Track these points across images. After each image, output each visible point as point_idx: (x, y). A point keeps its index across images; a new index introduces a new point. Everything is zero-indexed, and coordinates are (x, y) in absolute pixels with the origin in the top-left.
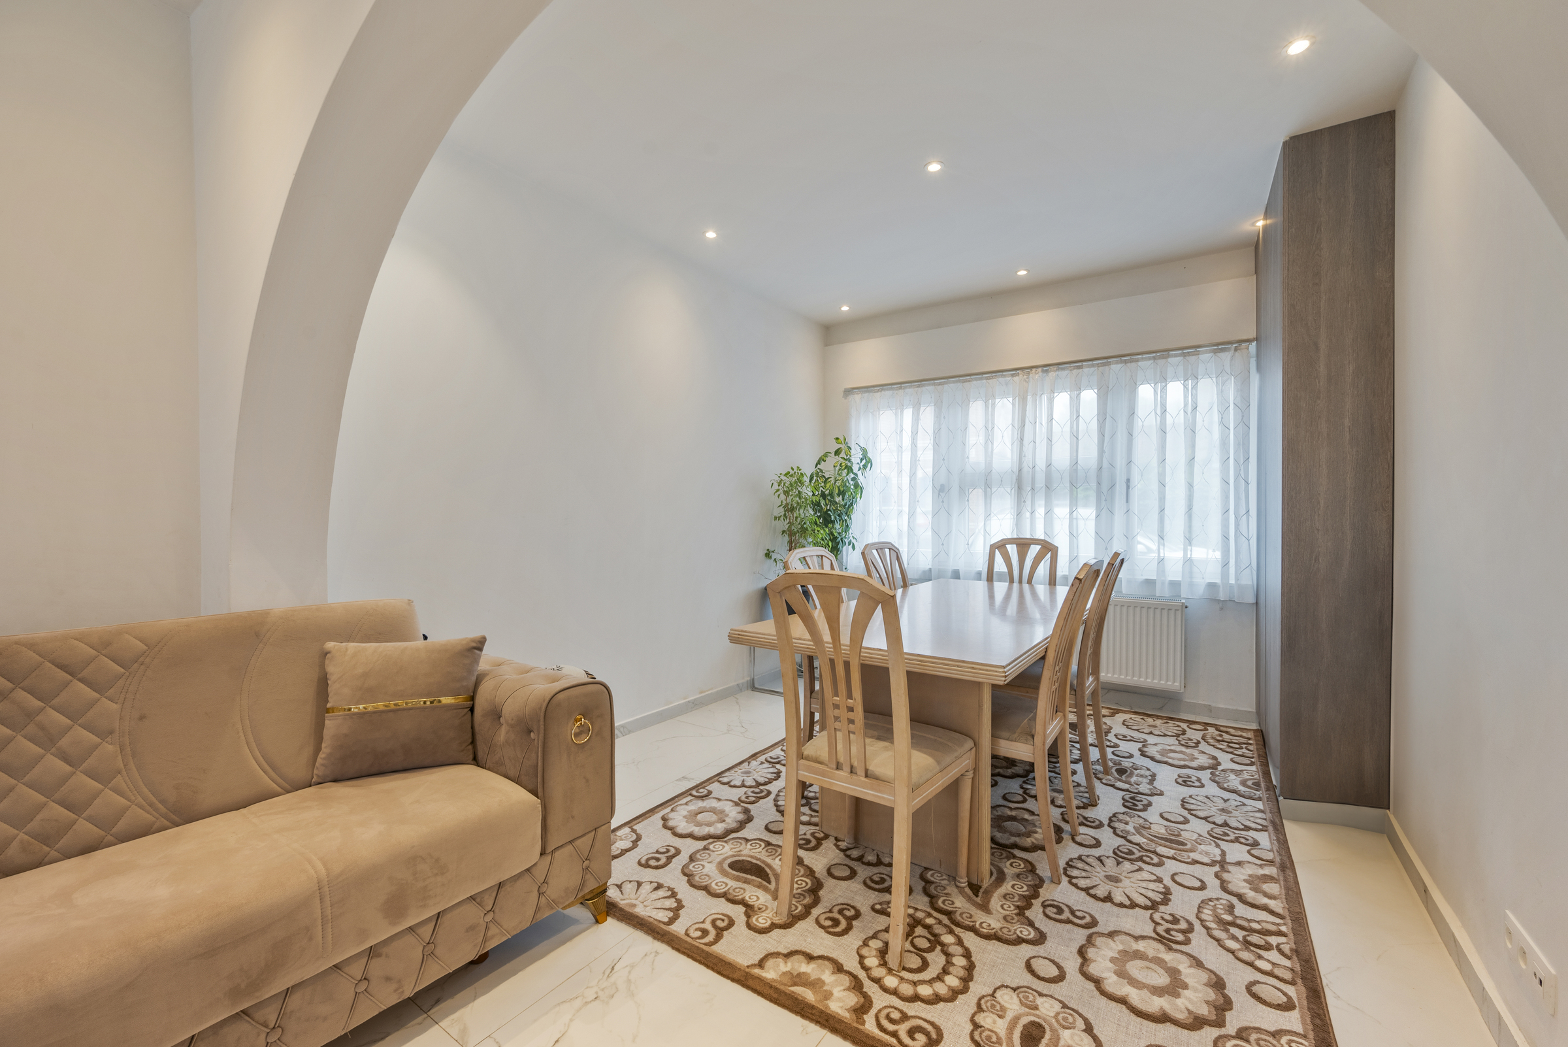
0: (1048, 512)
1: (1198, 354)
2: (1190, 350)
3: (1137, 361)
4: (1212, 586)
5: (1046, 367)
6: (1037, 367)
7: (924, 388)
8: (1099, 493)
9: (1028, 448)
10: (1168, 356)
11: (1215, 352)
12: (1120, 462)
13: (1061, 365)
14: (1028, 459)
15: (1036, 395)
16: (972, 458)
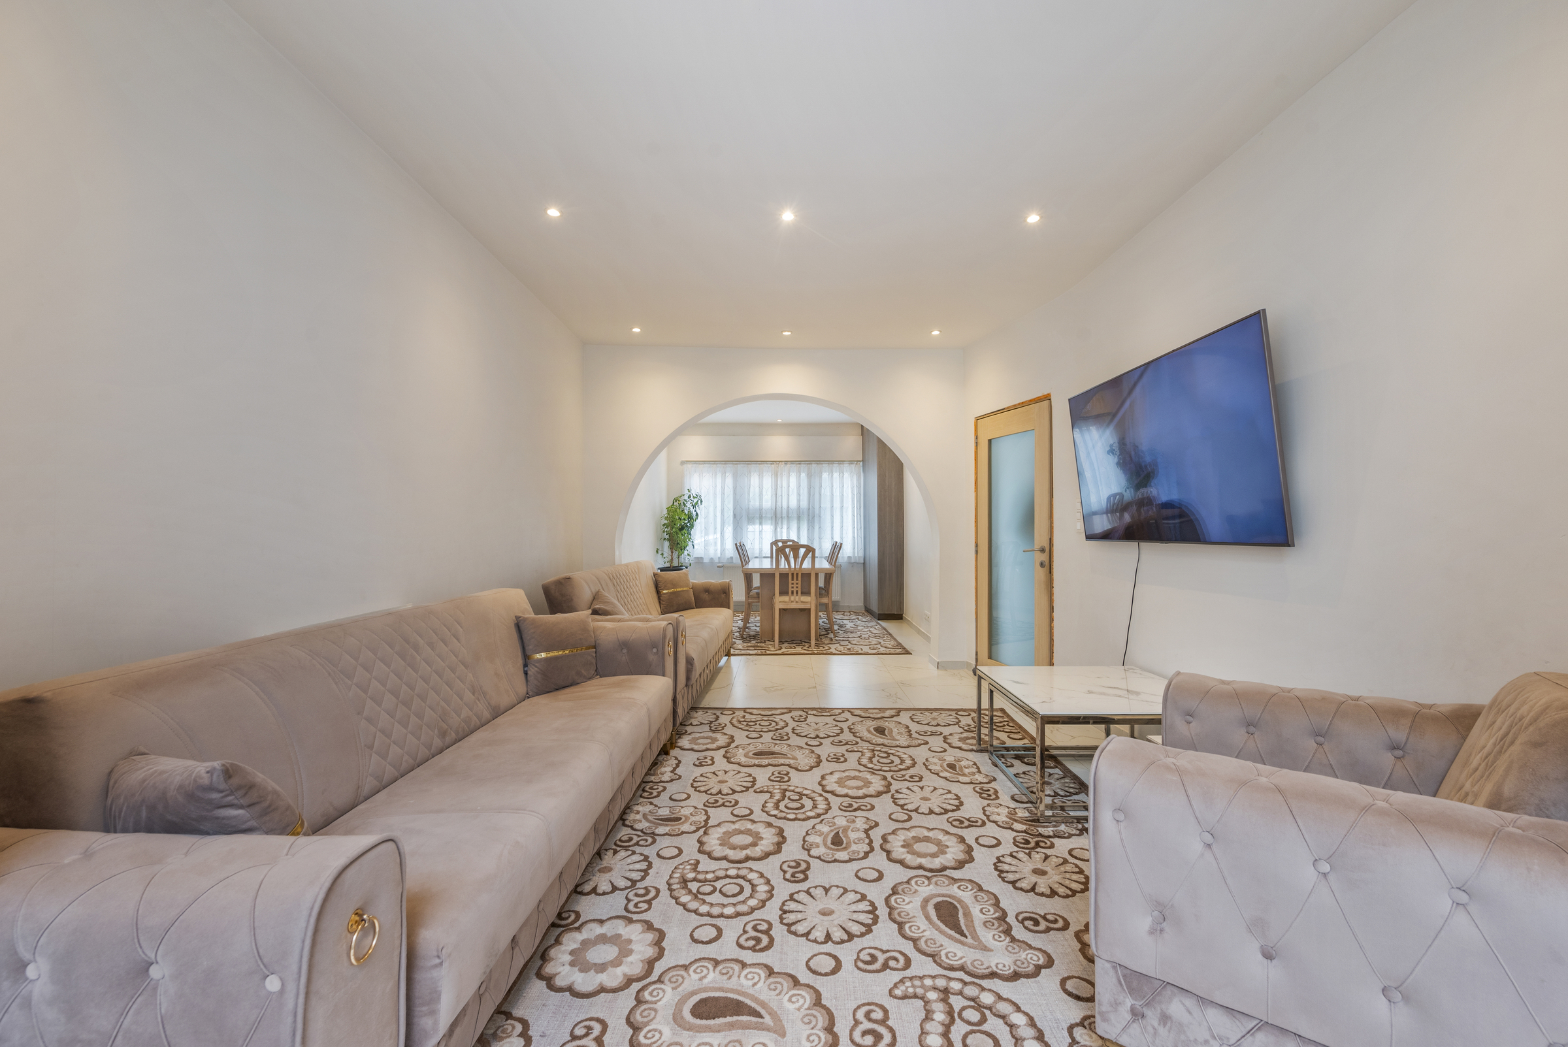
0: (788, 528)
1: (843, 464)
2: (841, 462)
3: (822, 464)
4: (849, 557)
5: (786, 462)
6: (782, 461)
7: (727, 465)
8: (808, 520)
9: (779, 499)
10: (833, 463)
11: (849, 464)
12: (817, 507)
13: (792, 462)
14: (779, 504)
15: (782, 474)
16: (752, 503)
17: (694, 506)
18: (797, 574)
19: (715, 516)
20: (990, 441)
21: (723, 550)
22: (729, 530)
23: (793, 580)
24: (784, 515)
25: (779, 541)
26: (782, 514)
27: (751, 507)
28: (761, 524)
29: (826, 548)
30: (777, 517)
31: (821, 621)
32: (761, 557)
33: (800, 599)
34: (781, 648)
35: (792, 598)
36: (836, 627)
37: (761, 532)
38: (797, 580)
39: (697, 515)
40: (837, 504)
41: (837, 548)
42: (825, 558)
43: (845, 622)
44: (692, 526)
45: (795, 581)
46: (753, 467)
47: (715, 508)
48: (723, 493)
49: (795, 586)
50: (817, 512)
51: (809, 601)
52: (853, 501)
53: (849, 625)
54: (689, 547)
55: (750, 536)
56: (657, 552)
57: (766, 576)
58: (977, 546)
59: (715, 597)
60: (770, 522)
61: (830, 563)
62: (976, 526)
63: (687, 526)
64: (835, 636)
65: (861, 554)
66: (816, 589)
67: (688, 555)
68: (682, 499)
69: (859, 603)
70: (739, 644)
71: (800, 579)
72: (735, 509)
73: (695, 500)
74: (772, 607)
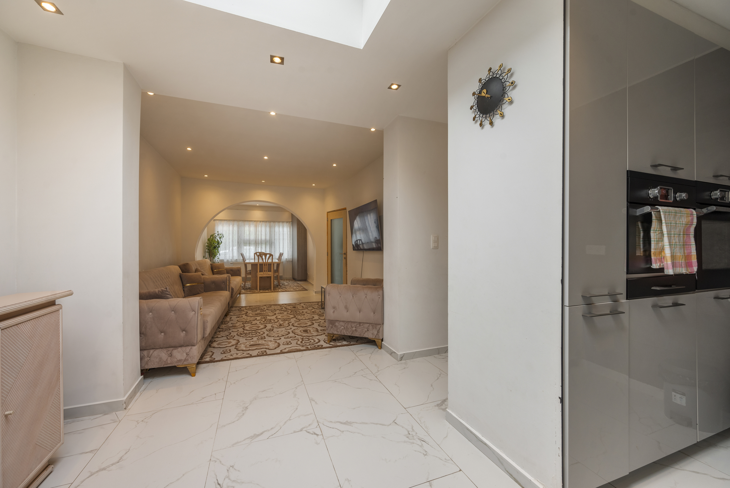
0: (261, 247)
2: (283, 222)
3: (275, 222)
4: (286, 259)
5: (260, 221)
6: (258, 221)
8: (270, 244)
9: (257, 236)
10: (280, 222)
11: (286, 223)
12: (273, 239)
13: (263, 221)
14: (257, 238)
15: (258, 226)
16: (246, 237)
17: (220, 238)
18: (266, 264)
19: (229, 242)
20: (331, 220)
21: (233, 256)
22: (235, 248)
23: (264, 266)
24: (260, 242)
25: (258, 253)
26: (259, 242)
27: (245, 239)
28: (249, 246)
29: (277, 255)
30: (256, 243)
31: (275, 283)
32: (249, 259)
33: (267, 273)
34: (260, 291)
35: (264, 273)
36: (281, 285)
37: (249, 249)
38: (266, 266)
39: (221, 242)
40: (281, 237)
41: (281, 255)
42: (277, 259)
43: (284, 283)
44: (219, 247)
45: (265, 267)
46: (246, 223)
47: (229, 239)
48: (233, 233)
49: (265, 268)
50: (273, 241)
51: (271, 274)
52: (288, 237)
53: (286, 284)
54: (218, 255)
55: (245, 251)
56: (204, 257)
57: (254, 265)
58: (328, 253)
59: (235, 272)
60: (253, 245)
61: (279, 260)
62: (327, 247)
63: (217, 247)
64: (280, 287)
65: (291, 257)
66: (273, 270)
67: (218, 258)
68: (214, 235)
69: (290, 276)
70: (243, 291)
71: (267, 266)
72: (238, 239)
73: (221, 236)
74: (257, 277)
